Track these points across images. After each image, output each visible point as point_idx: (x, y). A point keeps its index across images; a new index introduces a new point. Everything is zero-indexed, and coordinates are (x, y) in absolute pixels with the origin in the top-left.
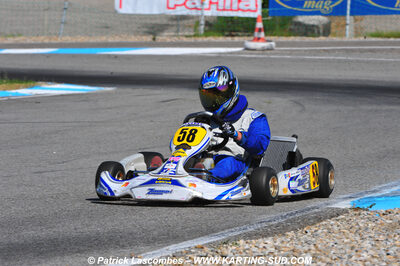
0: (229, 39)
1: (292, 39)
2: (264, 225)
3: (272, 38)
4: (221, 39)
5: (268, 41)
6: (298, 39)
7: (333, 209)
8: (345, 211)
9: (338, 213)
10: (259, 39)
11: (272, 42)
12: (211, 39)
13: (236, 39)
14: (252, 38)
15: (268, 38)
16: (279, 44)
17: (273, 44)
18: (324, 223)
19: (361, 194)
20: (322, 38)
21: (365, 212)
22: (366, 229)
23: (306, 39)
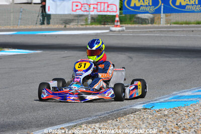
0: (103, 26)
1: (133, 26)
2: (97, 117)
3: (124, 25)
4: (99, 26)
5: (121, 27)
6: (137, 26)
7: (133, 109)
8: (139, 110)
9: (136, 111)
10: (117, 26)
11: (124, 27)
12: (94, 26)
13: (106, 26)
14: (113, 25)
15: (121, 25)
16: (127, 28)
17: (124, 28)
18: (128, 116)
19: (149, 102)
20: (150, 25)
21: (149, 110)
22: (147, 118)
23: (141, 26)
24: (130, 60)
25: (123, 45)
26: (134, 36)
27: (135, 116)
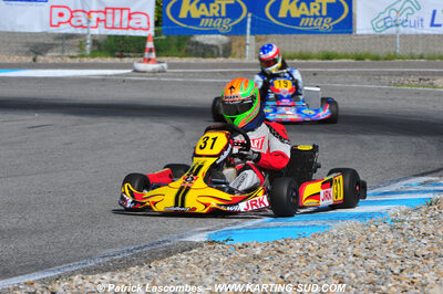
0: (118, 60)
1: (185, 60)
2: (107, 259)
3: (164, 59)
4: (109, 60)
5: (159, 62)
6: (193, 60)
7: (185, 242)
8: (199, 245)
9: (192, 246)
10: (149, 60)
11: (164, 63)
12: (98, 60)
13: (126, 60)
14: (142, 59)
15: (158, 59)
16: (171, 66)
17: (165, 65)
18: (174, 257)
19: (221, 227)
20: (221, 60)
21: (220, 246)
22: (217, 263)
23: (203, 61)
24: (178, 135)
25: (163, 103)
26: (185, 83)
27: (190, 258)
